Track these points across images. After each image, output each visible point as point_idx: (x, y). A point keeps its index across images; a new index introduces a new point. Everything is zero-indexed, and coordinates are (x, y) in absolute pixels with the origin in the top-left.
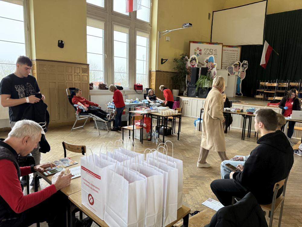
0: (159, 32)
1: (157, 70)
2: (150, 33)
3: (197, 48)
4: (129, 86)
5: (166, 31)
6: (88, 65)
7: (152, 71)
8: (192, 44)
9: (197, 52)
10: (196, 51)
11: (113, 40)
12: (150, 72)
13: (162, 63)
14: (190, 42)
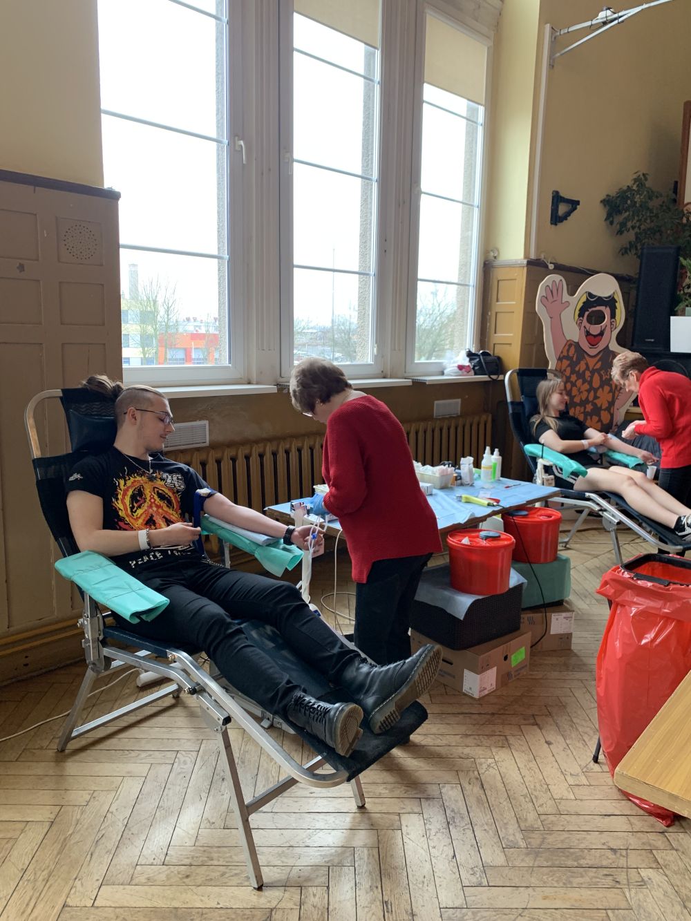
0: (548, 27)
1: (533, 256)
2: (491, 33)
5: (602, 15)
6: (113, 197)
7: (497, 263)
11: (290, 50)
13: (556, 219)
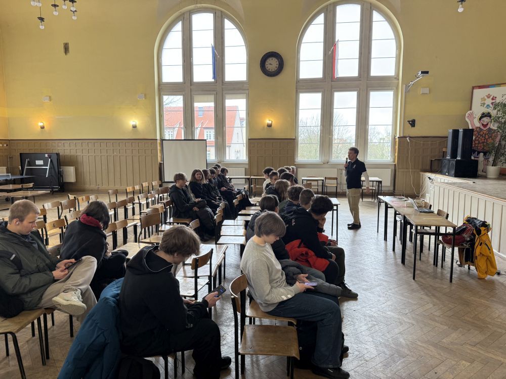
3: (487, 96)
8: (476, 91)
9: (485, 102)
10: (485, 100)
14: (473, 88)
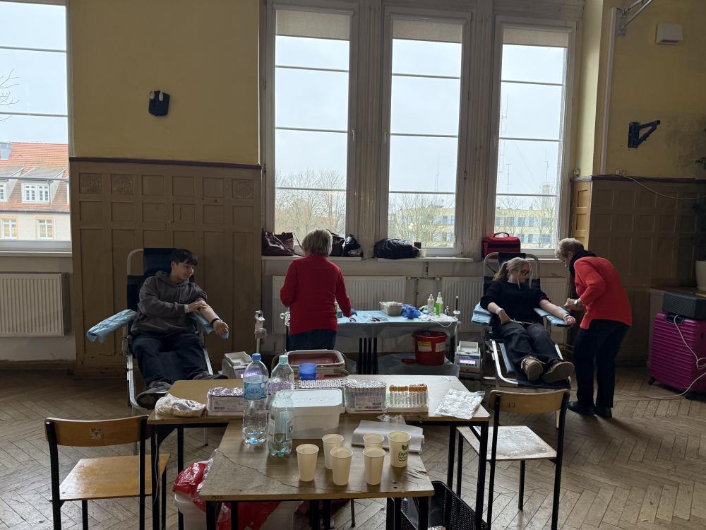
1: (602, 173)
2: (574, 24)
4: (456, 244)
7: (577, 179)
12: (571, 184)
13: (634, 142)
